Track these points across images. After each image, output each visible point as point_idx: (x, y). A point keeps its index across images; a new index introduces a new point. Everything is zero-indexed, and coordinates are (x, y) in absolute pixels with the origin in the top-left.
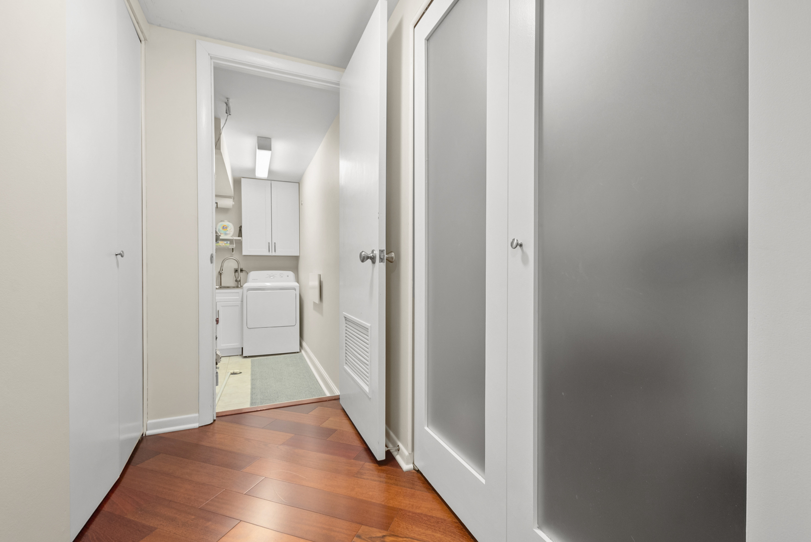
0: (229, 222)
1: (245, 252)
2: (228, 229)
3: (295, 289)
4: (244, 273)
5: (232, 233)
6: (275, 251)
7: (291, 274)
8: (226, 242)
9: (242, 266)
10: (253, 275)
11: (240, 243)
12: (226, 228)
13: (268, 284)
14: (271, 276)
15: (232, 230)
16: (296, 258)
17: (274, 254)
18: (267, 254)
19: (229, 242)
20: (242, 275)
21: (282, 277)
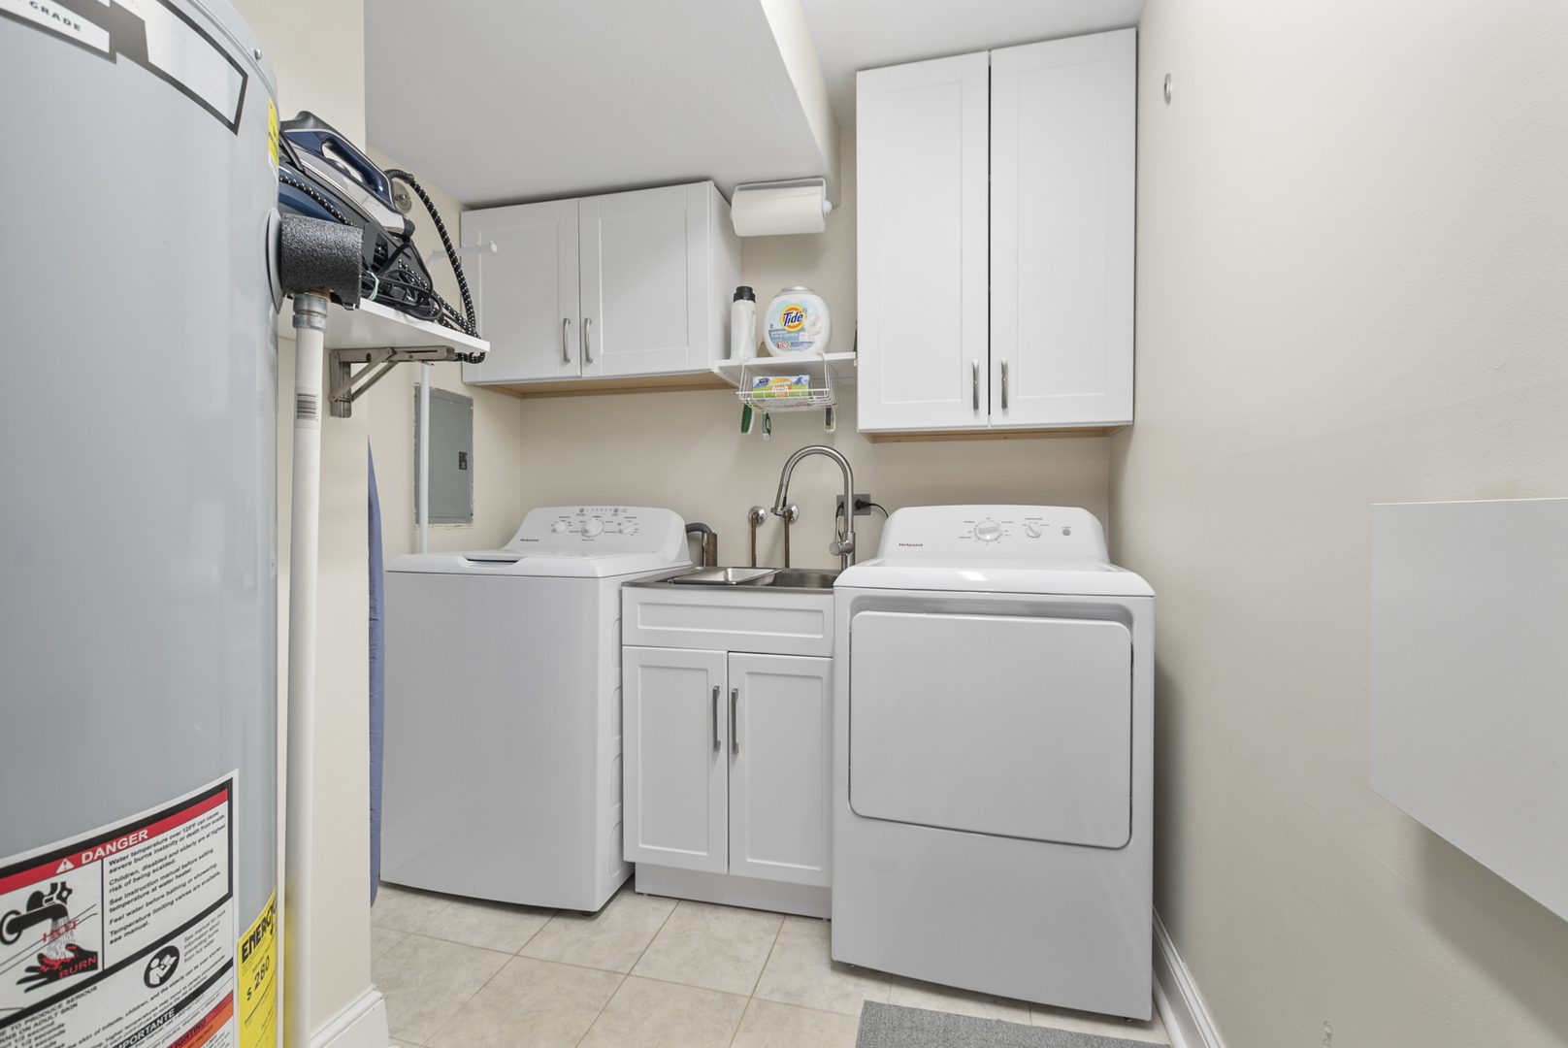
0: (812, 291)
1: (872, 415)
2: (806, 322)
3: (1126, 617)
4: (874, 514)
5: (820, 340)
6: (1004, 405)
7: (1083, 522)
8: (794, 379)
9: (860, 489)
10: (905, 522)
11: (845, 379)
12: (799, 318)
13: (973, 577)
14: (984, 532)
15: (823, 325)
16: (1110, 439)
17: (998, 420)
18: (967, 420)
19: (806, 378)
20: (862, 523)
21: (1038, 536)
